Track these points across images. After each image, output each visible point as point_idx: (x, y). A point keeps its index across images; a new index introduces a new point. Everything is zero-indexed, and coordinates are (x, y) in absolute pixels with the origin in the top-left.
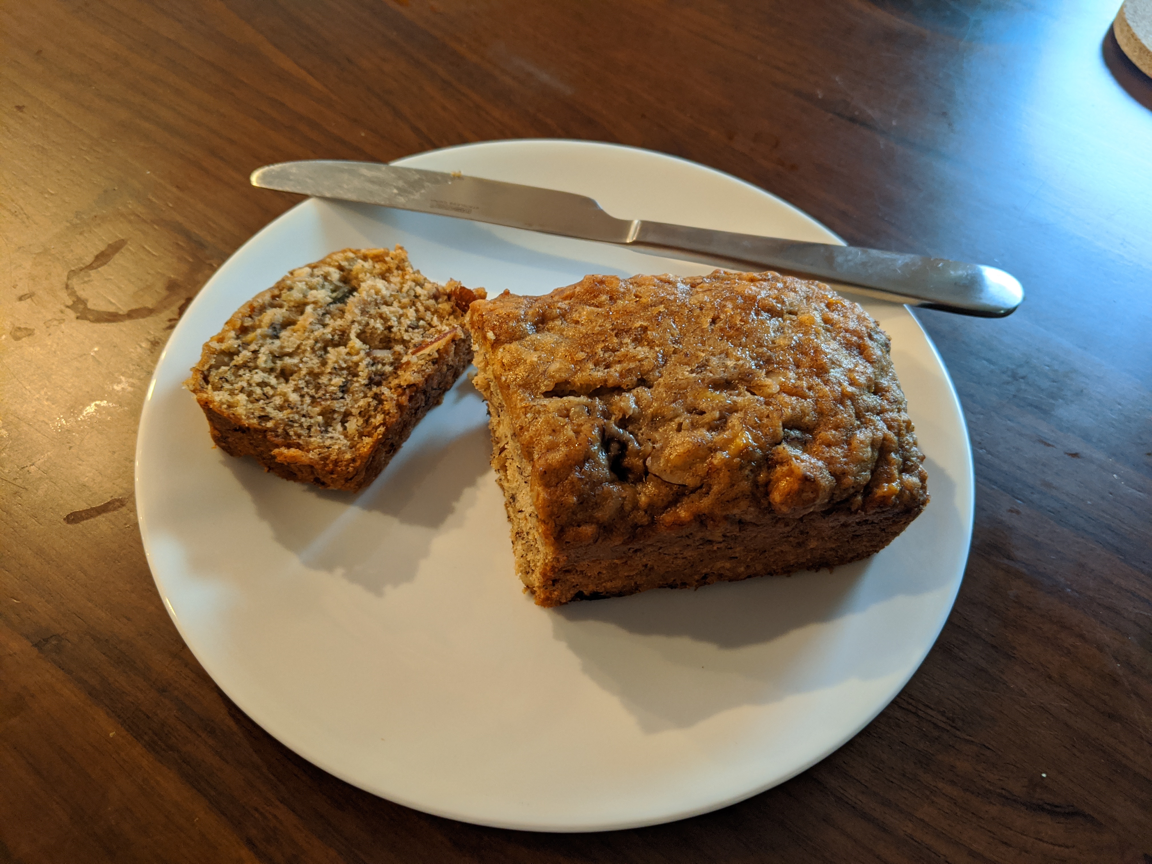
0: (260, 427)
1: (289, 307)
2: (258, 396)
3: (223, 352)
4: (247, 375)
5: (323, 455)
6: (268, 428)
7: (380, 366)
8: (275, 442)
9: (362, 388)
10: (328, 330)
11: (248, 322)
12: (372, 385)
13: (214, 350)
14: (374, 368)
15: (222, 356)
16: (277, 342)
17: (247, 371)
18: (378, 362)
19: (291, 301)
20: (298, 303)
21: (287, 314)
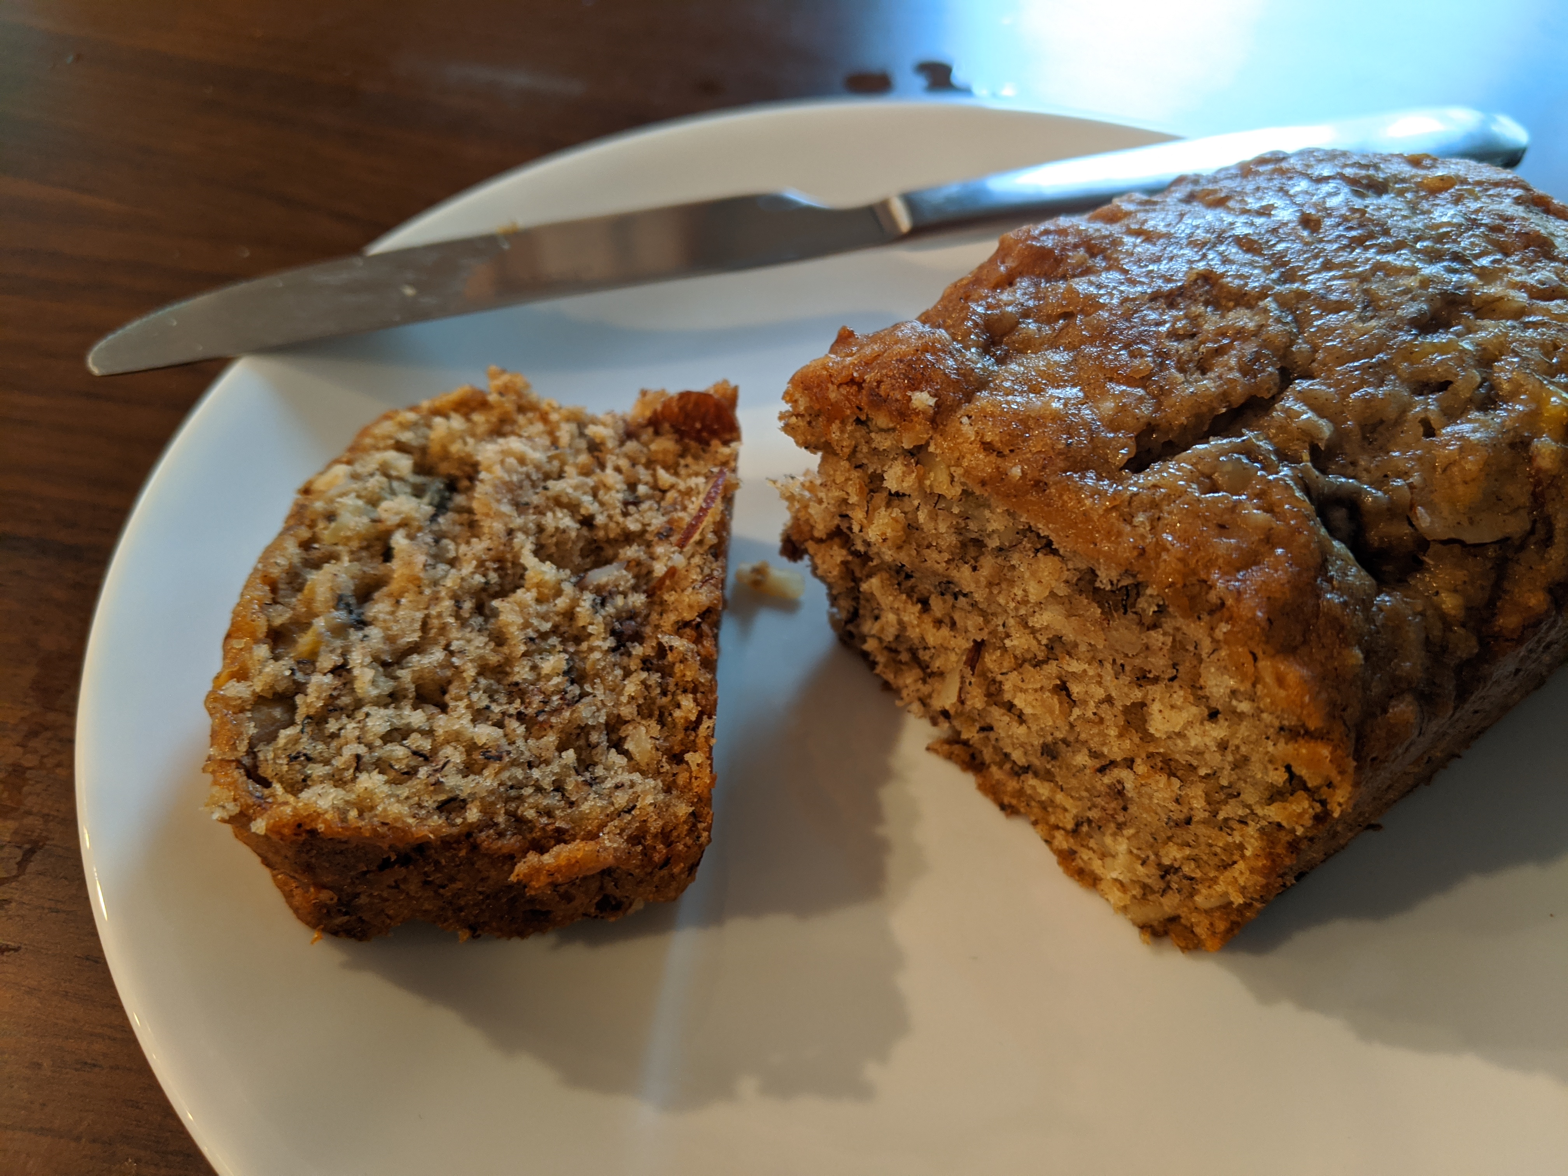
0: (455, 830)
1: (352, 552)
2: (405, 761)
3: (260, 700)
4: (351, 728)
5: (628, 832)
6: (472, 824)
7: (619, 601)
8: (505, 851)
9: (611, 658)
10: (467, 569)
11: (281, 616)
12: (629, 644)
13: (239, 702)
14: (610, 609)
15: (265, 710)
16: (375, 633)
17: (344, 720)
18: (611, 594)
19: (348, 539)
20: (366, 540)
21: (356, 567)
